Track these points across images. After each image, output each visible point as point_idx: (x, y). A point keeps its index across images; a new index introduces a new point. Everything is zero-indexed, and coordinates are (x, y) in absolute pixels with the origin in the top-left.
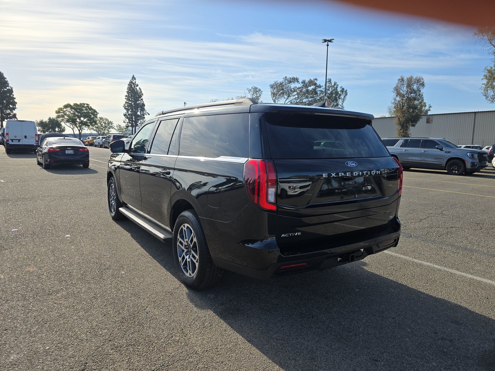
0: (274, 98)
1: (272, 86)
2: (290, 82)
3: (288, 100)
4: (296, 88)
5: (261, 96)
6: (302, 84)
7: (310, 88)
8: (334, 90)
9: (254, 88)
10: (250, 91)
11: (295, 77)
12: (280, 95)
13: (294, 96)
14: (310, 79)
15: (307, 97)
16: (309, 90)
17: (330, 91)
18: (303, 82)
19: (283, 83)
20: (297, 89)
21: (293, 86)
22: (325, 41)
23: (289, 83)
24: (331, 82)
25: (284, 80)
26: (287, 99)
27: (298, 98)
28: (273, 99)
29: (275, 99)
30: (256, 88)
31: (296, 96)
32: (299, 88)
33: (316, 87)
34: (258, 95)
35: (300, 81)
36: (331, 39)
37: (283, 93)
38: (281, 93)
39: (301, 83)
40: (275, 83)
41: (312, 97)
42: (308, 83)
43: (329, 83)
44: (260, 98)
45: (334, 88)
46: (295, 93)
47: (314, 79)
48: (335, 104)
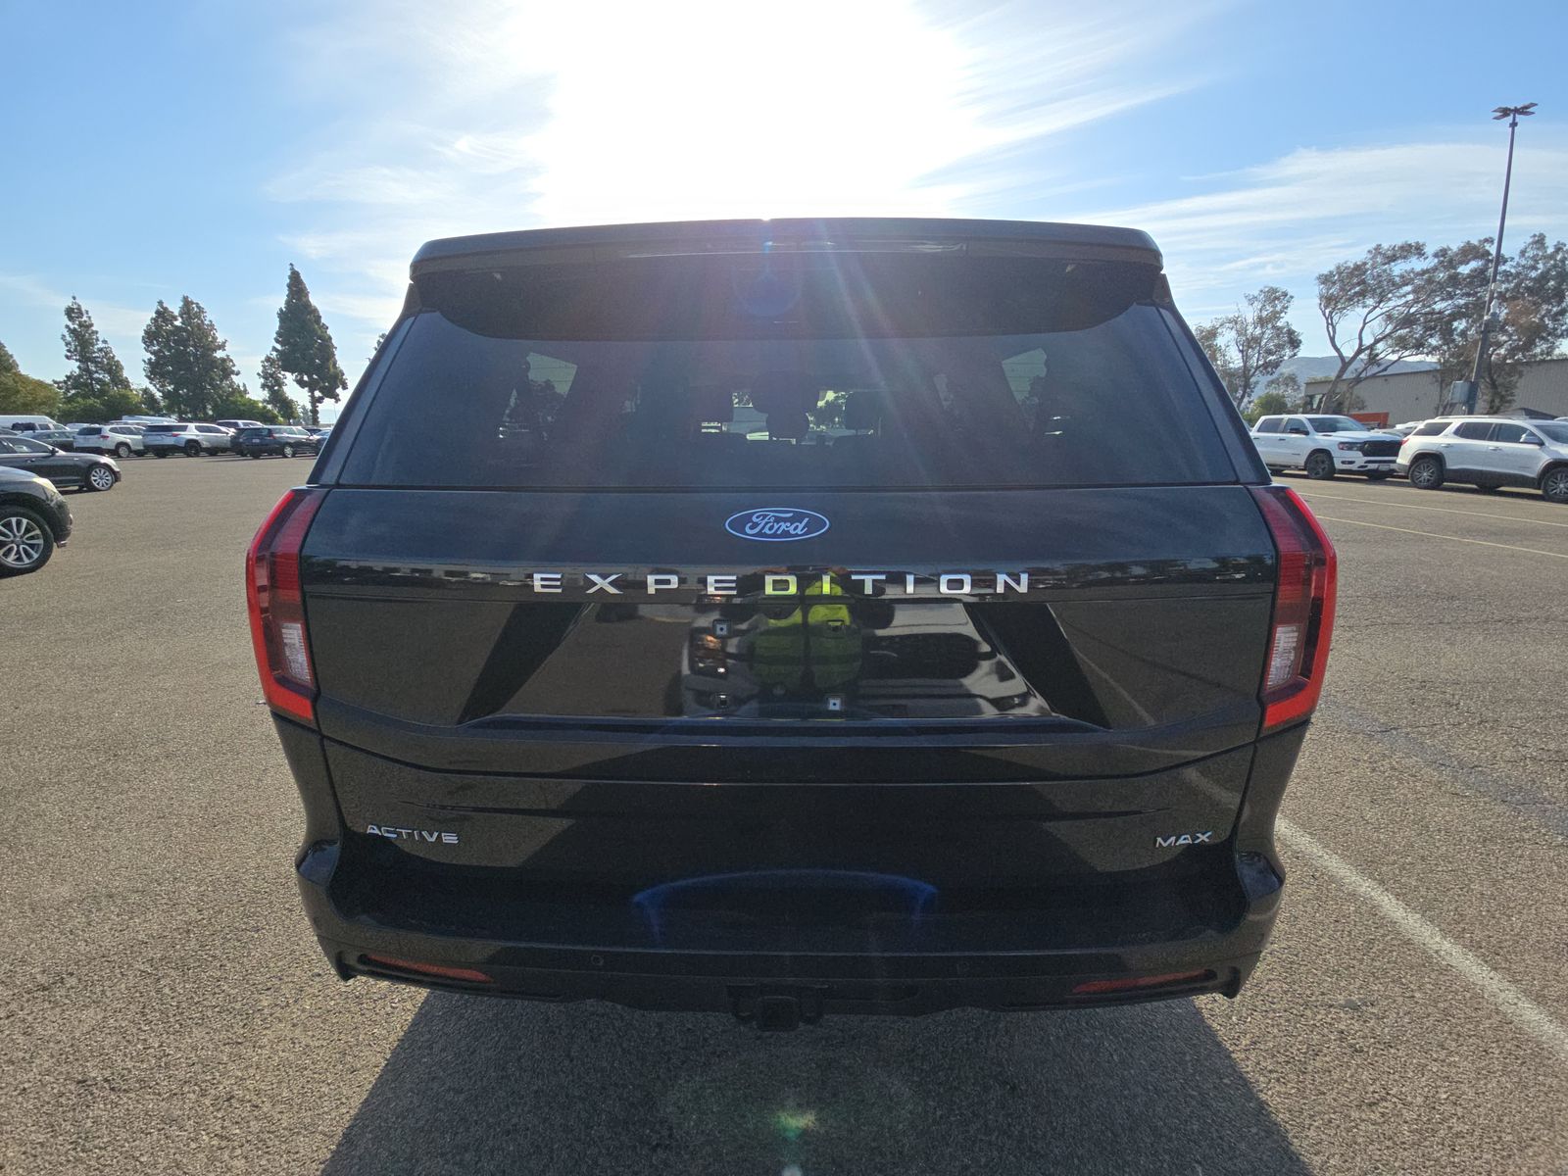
0: (1327, 311)
1: (1325, 280)
2: (1393, 258)
3: (1378, 311)
4: (1412, 275)
5: (1289, 310)
6: (1436, 260)
7: (1464, 270)
8: (1555, 266)
9: (1268, 292)
10: (1252, 300)
11: (1412, 241)
12: (1350, 299)
13: (1400, 297)
14: (1468, 243)
15: (1451, 296)
16: (1459, 274)
17: (1539, 271)
18: (1442, 253)
19: (1365, 264)
20: (1418, 274)
21: (1398, 268)
22: (1505, 112)
23: (1388, 263)
24: (1543, 244)
25: (1370, 256)
26: (1375, 308)
27: (1416, 301)
28: (1324, 315)
29: (1331, 313)
30: (1274, 291)
31: (1410, 297)
32: (1424, 272)
33: (1486, 265)
34: (1278, 308)
35: (1430, 250)
36: (1527, 103)
37: (1362, 294)
38: (1355, 293)
39: (1430, 258)
40: (1338, 268)
41: (1468, 295)
42: (1457, 255)
43: (1538, 249)
44: (1283, 315)
45: (1556, 260)
46: (1409, 288)
47: (1480, 241)
48: (1555, 309)
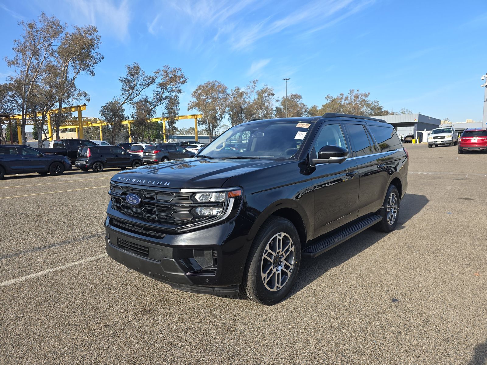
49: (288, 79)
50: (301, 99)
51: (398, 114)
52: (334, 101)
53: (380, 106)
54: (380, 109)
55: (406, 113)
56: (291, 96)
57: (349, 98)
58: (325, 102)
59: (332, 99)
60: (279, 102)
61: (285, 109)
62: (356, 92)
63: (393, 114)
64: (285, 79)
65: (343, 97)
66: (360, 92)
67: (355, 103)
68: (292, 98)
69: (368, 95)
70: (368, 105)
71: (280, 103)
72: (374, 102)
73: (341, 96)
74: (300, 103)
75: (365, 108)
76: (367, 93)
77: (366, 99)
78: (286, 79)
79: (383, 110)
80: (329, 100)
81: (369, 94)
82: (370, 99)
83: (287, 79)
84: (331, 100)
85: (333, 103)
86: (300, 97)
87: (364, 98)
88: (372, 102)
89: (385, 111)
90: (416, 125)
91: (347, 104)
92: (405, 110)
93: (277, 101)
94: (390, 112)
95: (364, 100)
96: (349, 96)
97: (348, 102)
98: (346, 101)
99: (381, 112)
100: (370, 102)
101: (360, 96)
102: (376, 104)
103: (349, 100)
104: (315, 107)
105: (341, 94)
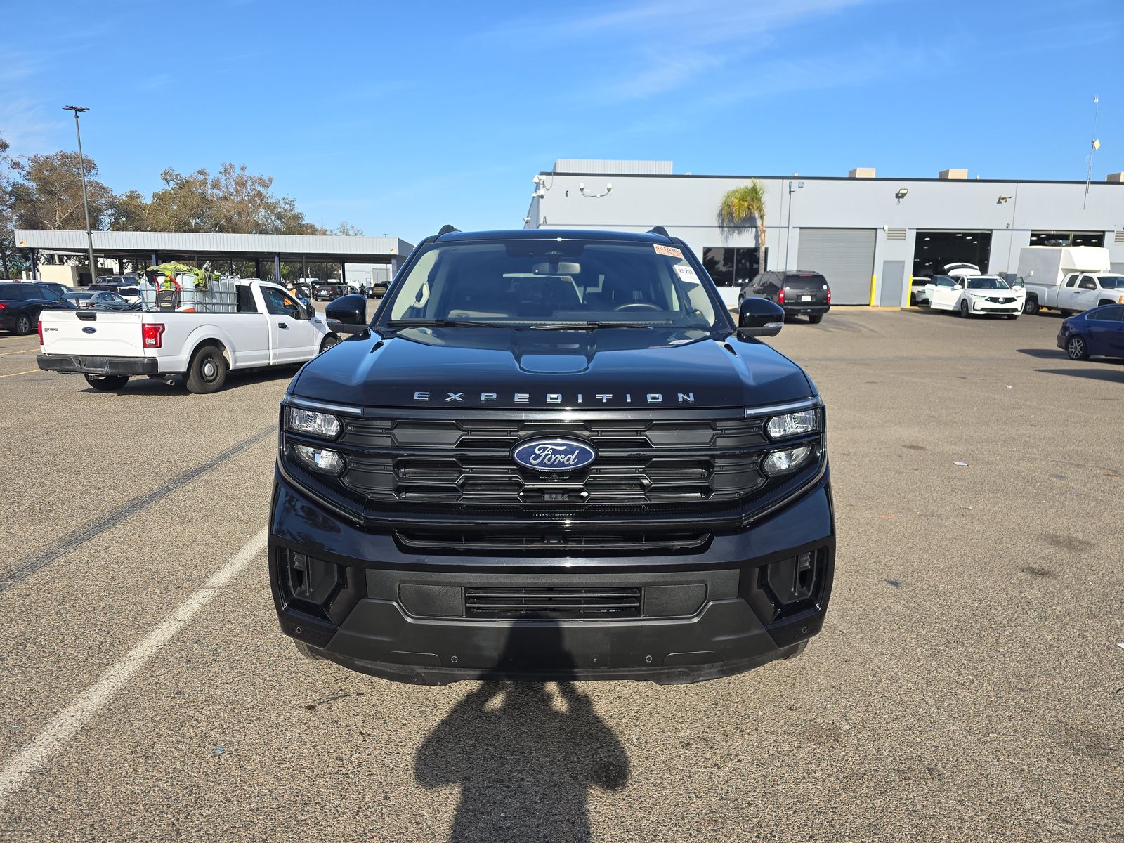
49: (82, 110)
50: (93, 171)
51: (336, 235)
52: (184, 185)
53: (297, 211)
54: (296, 218)
55: (351, 232)
56: (59, 157)
57: (222, 185)
58: (162, 187)
59: (179, 182)
60: (20, 171)
61: (42, 190)
62: (238, 171)
63: (324, 233)
64: (71, 108)
65: (205, 179)
66: (247, 173)
67: (240, 198)
68: (64, 164)
69: (267, 182)
70: (270, 208)
71: (24, 173)
72: (282, 202)
73: (202, 177)
74: (89, 182)
75: (262, 213)
76: (265, 177)
77: (264, 192)
78: (76, 110)
79: (303, 223)
80: (171, 183)
81: (271, 180)
82: (274, 193)
83: (79, 107)
84: (177, 184)
85: (183, 192)
86: (91, 165)
87: (260, 189)
88: (277, 201)
89: (307, 224)
90: (394, 261)
91: (219, 199)
92: (349, 228)
93: (16, 165)
94: (318, 227)
95: (259, 194)
96: (223, 179)
97: (220, 195)
98: (215, 191)
99: (302, 226)
100: (274, 201)
101: (250, 183)
102: (287, 207)
103: (224, 189)
104: (133, 196)
105: (201, 172)
